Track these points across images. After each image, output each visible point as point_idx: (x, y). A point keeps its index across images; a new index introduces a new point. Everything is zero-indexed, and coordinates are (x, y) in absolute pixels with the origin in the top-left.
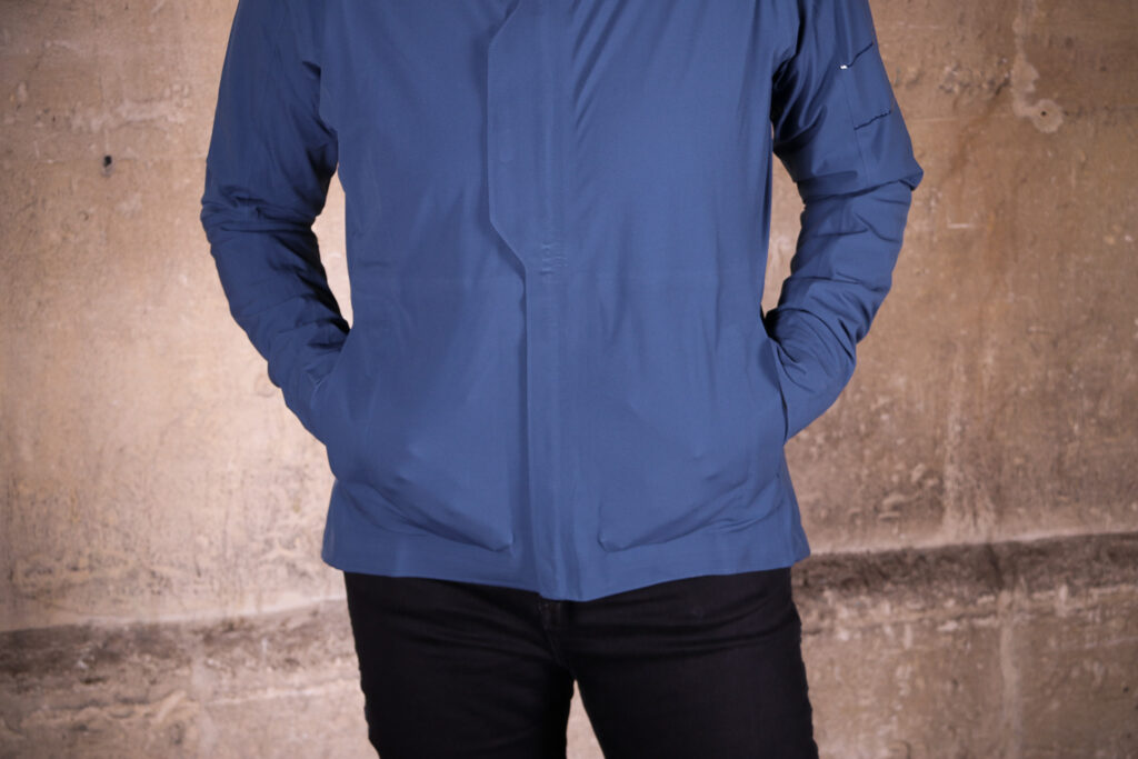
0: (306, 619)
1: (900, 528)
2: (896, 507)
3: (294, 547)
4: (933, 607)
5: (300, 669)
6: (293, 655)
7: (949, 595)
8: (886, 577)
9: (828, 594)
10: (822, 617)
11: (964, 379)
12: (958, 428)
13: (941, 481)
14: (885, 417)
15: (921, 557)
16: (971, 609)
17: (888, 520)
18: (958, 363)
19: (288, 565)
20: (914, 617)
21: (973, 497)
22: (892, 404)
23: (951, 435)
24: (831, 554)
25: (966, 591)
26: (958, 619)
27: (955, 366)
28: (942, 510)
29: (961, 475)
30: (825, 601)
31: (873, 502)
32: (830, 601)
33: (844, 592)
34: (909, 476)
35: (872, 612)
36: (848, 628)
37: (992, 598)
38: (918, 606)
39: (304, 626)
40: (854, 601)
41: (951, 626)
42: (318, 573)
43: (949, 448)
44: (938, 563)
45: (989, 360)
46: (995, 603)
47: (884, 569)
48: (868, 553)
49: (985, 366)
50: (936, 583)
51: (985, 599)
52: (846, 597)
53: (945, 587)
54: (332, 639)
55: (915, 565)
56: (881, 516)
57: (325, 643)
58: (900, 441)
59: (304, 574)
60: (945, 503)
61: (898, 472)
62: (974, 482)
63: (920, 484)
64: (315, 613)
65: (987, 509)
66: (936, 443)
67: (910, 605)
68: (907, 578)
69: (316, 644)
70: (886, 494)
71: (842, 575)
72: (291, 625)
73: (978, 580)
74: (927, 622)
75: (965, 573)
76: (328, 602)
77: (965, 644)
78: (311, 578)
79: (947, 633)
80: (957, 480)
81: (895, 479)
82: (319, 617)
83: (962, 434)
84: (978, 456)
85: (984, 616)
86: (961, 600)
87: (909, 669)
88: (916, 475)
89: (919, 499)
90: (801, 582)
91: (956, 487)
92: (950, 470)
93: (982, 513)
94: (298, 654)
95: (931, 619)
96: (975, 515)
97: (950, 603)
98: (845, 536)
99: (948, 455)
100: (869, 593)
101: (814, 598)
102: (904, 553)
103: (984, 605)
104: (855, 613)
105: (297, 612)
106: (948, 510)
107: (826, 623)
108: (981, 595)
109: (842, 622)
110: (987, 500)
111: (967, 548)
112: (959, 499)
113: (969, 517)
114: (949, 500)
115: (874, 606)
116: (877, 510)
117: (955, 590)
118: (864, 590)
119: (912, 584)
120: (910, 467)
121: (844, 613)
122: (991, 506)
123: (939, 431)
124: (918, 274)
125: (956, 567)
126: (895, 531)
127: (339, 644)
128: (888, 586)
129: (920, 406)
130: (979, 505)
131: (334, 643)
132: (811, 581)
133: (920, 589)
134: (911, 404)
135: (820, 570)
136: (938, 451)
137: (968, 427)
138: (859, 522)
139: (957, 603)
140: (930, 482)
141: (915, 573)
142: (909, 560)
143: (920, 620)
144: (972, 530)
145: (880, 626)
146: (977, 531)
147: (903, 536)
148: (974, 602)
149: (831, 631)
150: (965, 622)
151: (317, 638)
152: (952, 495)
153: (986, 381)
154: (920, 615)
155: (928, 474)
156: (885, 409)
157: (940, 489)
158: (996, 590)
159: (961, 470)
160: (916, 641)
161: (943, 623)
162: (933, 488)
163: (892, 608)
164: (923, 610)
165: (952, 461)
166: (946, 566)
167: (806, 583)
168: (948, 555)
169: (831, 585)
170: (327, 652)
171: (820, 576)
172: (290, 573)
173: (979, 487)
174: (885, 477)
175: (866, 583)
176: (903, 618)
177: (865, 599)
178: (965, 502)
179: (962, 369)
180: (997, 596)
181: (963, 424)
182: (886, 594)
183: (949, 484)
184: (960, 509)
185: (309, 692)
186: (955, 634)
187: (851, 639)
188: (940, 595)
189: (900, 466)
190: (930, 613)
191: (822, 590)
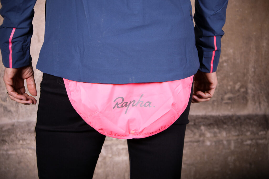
0: (10, 127)
1: (231, 107)
2: (229, 99)
3: (6, 101)
4: (242, 135)
5: (7, 144)
6: (4, 138)
7: (248, 131)
8: (225, 123)
9: (203, 128)
10: (200, 136)
11: (255, 51)
12: (253, 70)
13: (247, 89)
14: (225, 64)
15: (239, 118)
16: (256, 136)
17: (226, 103)
18: (253, 45)
19: (4, 107)
20: (235, 138)
21: (259, 96)
22: (228, 60)
23: (250, 72)
24: (205, 115)
25: (255, 129)
26: (252, 140)
27: (252, 46)
28: (247, 101)
29: (254, 88)
30: (201, 130)
31: (221, 96)
32: (203, 131)
33: (209, 127)
34: (234, 87)
35: (219, 135)
36: (210, 141)
37: (264, 132)
38: (236, 134)
39: (9, 129)
40: (212, 130)
41: (249, 142)
42: (15, 111)
43: (250, 77)
44: (245, 120)
45: (265, 44)
46: (266, 134)
47: (225, 121)
48: (219, 115)
49: (263, 47)
50: (243, 126)
51: (262, 133)
52: (209, 129)
53: (247, 128)
54: (19, 133)
55: (236, 120)
56: (224, 102)
57: (16, 135)
58: (231, 74)
59: (10, 111)
60: (248, 98)
61: (230, 85)
62: (259, 91)
63: (239, 91)
64: (13, 125)
65: (264, 101)
66: (245, 75)
67: (233, 133)
68: (233, 124)
69: (13, 135)
70: (226, 93)
71: (208, 122)
72: (4, 129)
73: (260, 126)
74: (239, 140)
75: (255, 123)
76: (18, 122)
77: (254, 149)
78: (12, 113)
79: (247, 145)
80: (253, 90)
81: (229, 88)
82: (14, 127)
83: (254, 72)
84: (260, 81)
85: (262, 139)
86: (252, 133)
87: (233, 158)
88: (237, 87)
89: (238, 96)
90: (193, 123)
91: (252, 92)
92: (250, 86)
93: (262, 102)
94: (6, 138)
95: (242, 139)
96: (260, 103)
97: (249, 133)
98: (210, 108)
99: (249, 80)
100: (218, 128)
101: (198, 129)
102: (233, 116)
103: (262, 135)
104: (212, 135)
105: (7, 125)
106: (249, 101)
107: (201, 139)
108: (260, 131)
109: (208, 138)
110: (264, 98)
111: (257, 116)
112: (254, 97)
113: (257, 104)
114: (250, 97)
115: (220, 133)
116: (222, 99)
117: (251, 129)
118: (216, 127)
119: (234, 126)
120: (235, 83)
121: (208, 135)
122: (266, 100)
123: (245, 71)
124: (238, 11)
125: (252, 121)
126: (229, 108)
127: (22, 135)
128: (225, 126)
129: (238, 61)
130: (261, 100)
131: (20, 135)
132: (197, 123)
133: (237, 128)
134: (235, 60)
135: (200, 120)
136: (245, 78)
137: (257, 70)
138: (215, 104)
139: (251, 134)
140: (243, 90)
141: (236, 123)
142: (234, 118)
143: (237, 139)
144: (259, 109)
145: (222, 141)
146: (261, 109)
147: (232, 110)
148: (258, 134)
149: (203, 141)
150: (254, 141)
151: (13, 133)
152: (251, 95)
153: (263, 52)
154: (237, 137)
155: (242, 87)
156: (226, 61)
157: (246, 92)
158: (266, 129)
159: (254, 86)
160: (235, 147)
161: (246, 141)
162: (243, 92)
163: (226, 134)
164: (238, 135)
165: (251, 82)
166: (248, 121)
167: (195, 124)
168: (249, 118)
169: (204, 125)
170: (17, 138)
171: (200, 122)
172: (4, 110)
173: (261, 92)
174: (225, 87)
175: (217, 125)
176: (230, 138)
177: (216, 130)
178: (256, 98)
179: (254, 47)
180: (266, 132)
181: (254, 68)
182: (225, 129)
183: (249, 91)
184: (254, 100)
185: (10, 152)
186: (250, 145)
187: (211, 145)
188: (245, 130)
189: (231, 83)
190: (240, 137)
191: (200, 126)
